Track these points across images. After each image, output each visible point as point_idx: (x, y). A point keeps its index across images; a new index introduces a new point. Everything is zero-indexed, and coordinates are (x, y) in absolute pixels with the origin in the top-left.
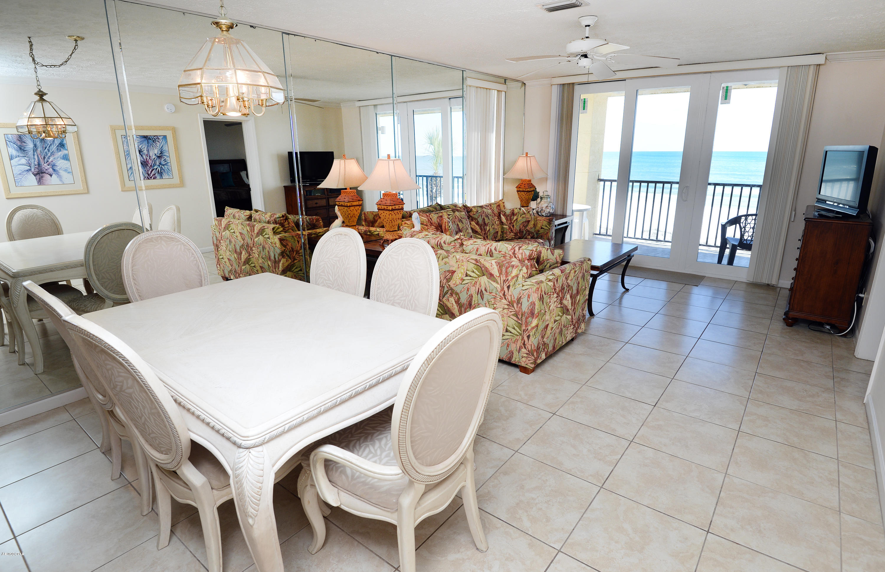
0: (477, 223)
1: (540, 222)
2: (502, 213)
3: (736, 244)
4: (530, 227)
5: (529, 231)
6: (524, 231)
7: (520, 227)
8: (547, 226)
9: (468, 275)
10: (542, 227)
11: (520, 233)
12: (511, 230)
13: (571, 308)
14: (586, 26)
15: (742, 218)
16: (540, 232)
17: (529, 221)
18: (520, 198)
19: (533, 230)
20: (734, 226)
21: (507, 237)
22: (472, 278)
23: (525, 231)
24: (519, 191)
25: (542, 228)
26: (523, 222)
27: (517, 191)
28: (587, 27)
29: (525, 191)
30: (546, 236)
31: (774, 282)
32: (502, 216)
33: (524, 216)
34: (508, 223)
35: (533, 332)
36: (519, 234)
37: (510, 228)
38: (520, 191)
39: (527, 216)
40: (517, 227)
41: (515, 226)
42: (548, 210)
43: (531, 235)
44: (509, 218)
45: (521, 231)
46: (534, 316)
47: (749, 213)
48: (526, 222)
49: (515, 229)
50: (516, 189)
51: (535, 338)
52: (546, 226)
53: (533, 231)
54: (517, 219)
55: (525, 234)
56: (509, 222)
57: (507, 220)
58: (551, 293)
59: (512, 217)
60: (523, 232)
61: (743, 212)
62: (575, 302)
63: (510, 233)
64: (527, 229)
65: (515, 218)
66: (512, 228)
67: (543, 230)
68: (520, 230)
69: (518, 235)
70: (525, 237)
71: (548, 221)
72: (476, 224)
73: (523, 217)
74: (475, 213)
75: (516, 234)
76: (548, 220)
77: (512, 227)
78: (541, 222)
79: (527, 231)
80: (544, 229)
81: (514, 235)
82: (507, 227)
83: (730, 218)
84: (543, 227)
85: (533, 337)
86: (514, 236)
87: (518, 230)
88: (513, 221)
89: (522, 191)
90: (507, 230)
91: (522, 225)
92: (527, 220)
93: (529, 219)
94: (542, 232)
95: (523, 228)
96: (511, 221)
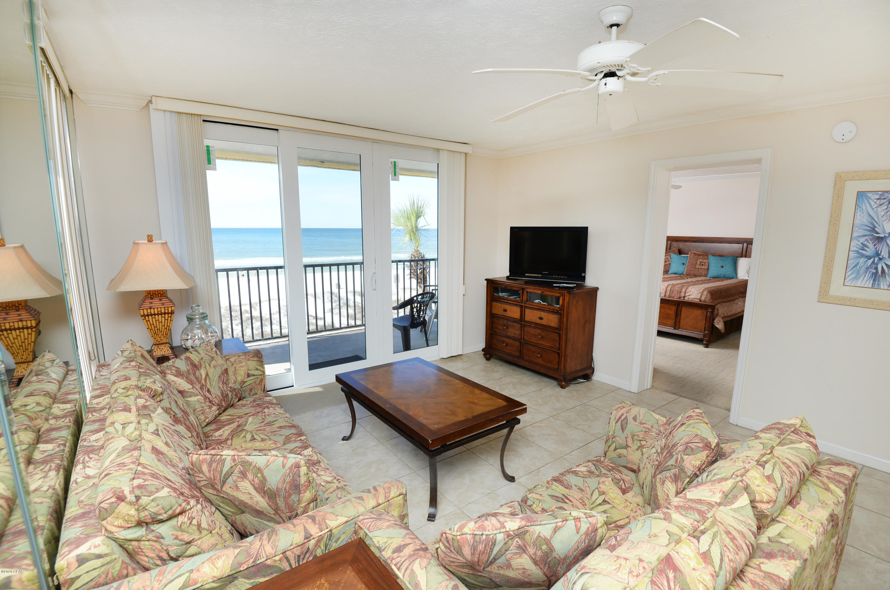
0: (176, 420)
1: (241, 365)
4: (232, 381)
5: (235, 389)
6: (229, 392)
7: (219, 387)
8: (259, 368)
11: (224, 400)
12: (210, 402)
14: (612, 26)
16: (246, 384)
17: (226, 371)
18: (152, 328)
19: (237, 386)
21: (207, 420)
23: (230, 391)
24: (148, 315)
25: (249, 375)
26: (219, 377)
27: (144, 316)
28: (615, 28)
30: (259, 386)
32: (170, 377)
33: (213, 363)
34: (197, 388)
36: (223, 404)
37: (206, 397)
38: (151, 315)
39: (219, 363)
40: (216, 392)
41: (212, 390)
43: (238, 395)
45: (225, 396)
48: (223, 374)
49: (214, 396)
52: (257, 369)
54: (207, 375)
55: (232, 399)
56: (198, 386)
57: (191, 382)
59: (197, 373)
60: (227, 395)
63: (210, 408)
64: (231, 387)
65: (203, 372)
66: (210, 396)
67: (252, 378)
69: (222, 406)
70: (232, 403)
71: (256, 359)
73: (215, 367)
75: (220, 406)
76: (253, 357)
77: (208, 394)
78: (243, 364)
79: (233, 390)
80: (254, 375)
81: (218, 410)
82: (199, 397)
84: (250, 372)
86: (218, 412)
87: (220, 395)
88: (203, 382)
89: (158, 314)
90: (203, 405)
91: (221, 383)
92: (223, 369)
93: (225, 367)
94: (251, 382)
95: (225, 389)
96: (200, 383)
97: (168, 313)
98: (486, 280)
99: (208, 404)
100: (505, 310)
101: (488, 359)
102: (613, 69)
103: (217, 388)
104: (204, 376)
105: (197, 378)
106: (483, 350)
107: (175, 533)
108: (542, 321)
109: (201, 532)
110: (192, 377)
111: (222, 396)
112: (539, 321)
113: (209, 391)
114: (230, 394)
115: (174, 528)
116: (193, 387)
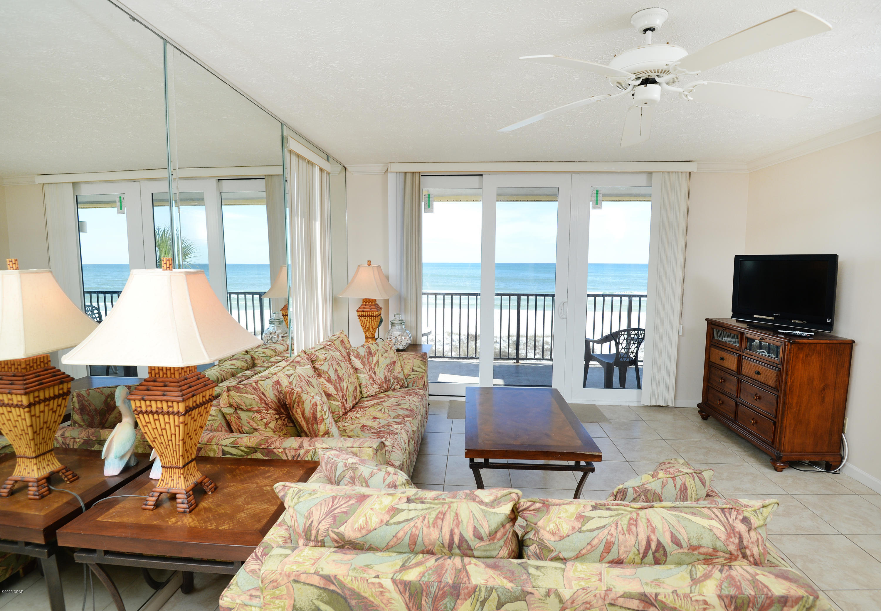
0: (329, 380)
1: (409, 361)
2: (352, 353)
3: (611, 362)
4: (398, 371)
5: (397, 378)
6: (391, 378)
7: (385, 373)
8: (422, 366)
10: (413, 369)
11: (386, 383)
12: (374, 381)
15: (617, 334)
16: (410, 377)
17: (394, 363)
18: (363, 325)
19: (401, 376)
20: (609, 343)
21: (368, 393)
23: (393, 378)
24: (362, 316)
25: (413, 371)
26: (387, 365)
27: (359, 316)
28: (649, 32)
29: (372, 316)
30: (420, 381)
31: (670, 403)
32: (352, 358)
33: (386, 354)
34: (367, 369)
36: (384, 385)
37: (371, 377)
38: (364, 316)
39: (390, 355)
40: (381, 375)
41: (377, 373)
42: (406, 341)
43: (399, 383)
45: (387, 380)
48: (390, 364)
49: (378, 377)
50: (357, 314)
52: (420, 367)
53: (403, 377)
54: (378, 362)
55: (393, 384)
56: (368, 368)
57: (363, 364)
59: (371, 359)
60: (389, 380)
63: (372, 385)
64: (394, 375)
65: (375, 359)
66: (374, 377)
67: (415, 373)
68: (385, 378)
69: (383, 387)
70: (393, 387)
71: (421, 359)
72: (327, 381)
73: (386, 357)
74: (322, 362)
75: (380, 386)
76: (420, 357)
77: (373, 375)
78: (411, 361)
79: (396, 378)
80: (417, 371)
81: (379, 388)
82: (367, 375)
84: (415, 368)
86: (378, 390)
87: (383, 378)
88: (373, 366)
89: (368, 316)
90: (368, 382)
91: (387, 370)
92: (392, 361)
93: (395, 360)
94: (414, 376)
95: (389, 375)
96: (370, 366)
97: (374, 316)
98: (706, 320)
99: (371, 382)
100: (722, 359)
101: (705, 418)
102: (653, 75)
103: (382, 373)
104: (374, 362)
105: (368, 362)
106: (699, 405)
107: (249, 420)
108: (759, 376)
109: (266, 428)
110: (366, 361)
111: (385, 379)
112: (756, 376)
113: (375, 373)
114: (392, 380)
115: (249, 417)
116: (364, 367)
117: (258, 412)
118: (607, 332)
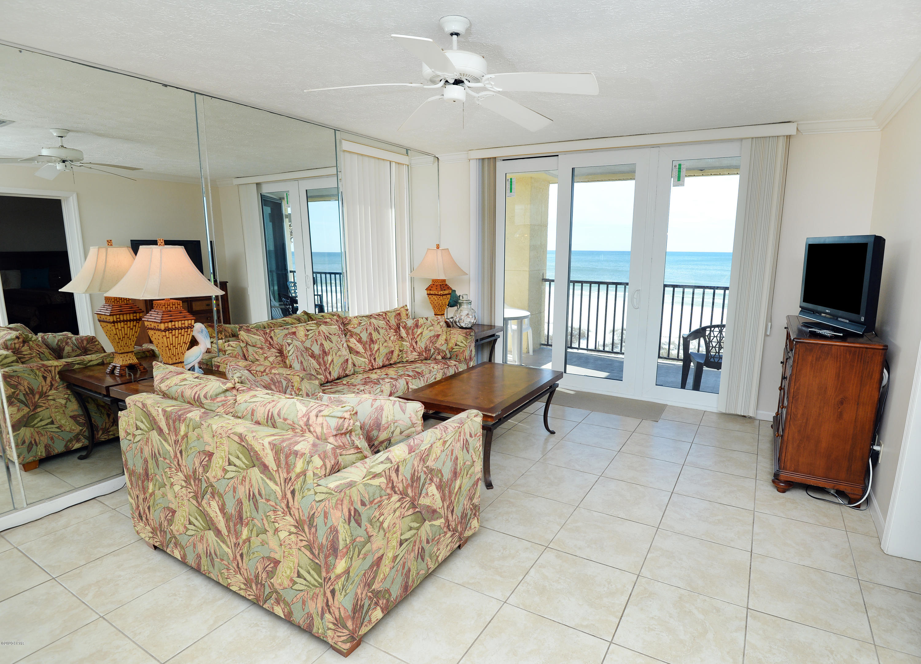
0: (360, 341)
2: (401, 324)
3: (702, 362)
4: (440, 343)
5: (439, 349)
6: (432, 349)
7: (426, 343)
8: (464, 341)
9: (231, 463)
10: (456, 343)
11: (426, 352)
12: (414, 348)
13: (443, 506)
14: (452, 34)
15: (707, 329)
16: (454, 350)
17: (438, 336)
18: (432, 303)
19: (444, 348)
20: (698, 340)
21: (407, 359)
22: (237, 469)
23: (434, 349)
25: (456, 345)
26: (430, 337)
27: (428, 294)
28: (455, 36)
29: (437, 295)
30: (462, 355)
31: (751, 414)
32: (401, 328)
33: (432, 328)
34: (410, 338)
35: (340, 584)
36: (424, 354)
37: (412, 345)
38: (431, 295)
39: (436, 329)
40: (422, 345)
41: (419, 343)
42: (469, 320)
43: (441, 354)
44: (410, 331)
45: (427, 350)
46: (339, 555)
47: (713, 324)
48: (434, 336)
49: (418, 346)
50: (426, 292)
51: (345, 596)
52: (462, 342)
53: (445, 349)
54: (422, 333)
55: (433, 354)
57: (408, 334)
58: (381, 497)
59: (416, 330)
60: (430, 350)
61: (706, 323)
62: (450, 492)
63: (412, 352)
65: (419, 331)
66: (415, 346)
67: (458, 347)
68: (426, 348)
69: (423, 355)
70: (433, 357)
71: (464, 335)
72: (357, 341)
73: (431, 330)
74: (356, 326)
75: (420, 354)
76: (464, 333)
77: (414, 344)
79: (436, 349)
80: (459, 346)
81: (418, 355)
82: (408, 344)
83: (692, 330)
84: (458, 343)
85: (341, 594)
86: (417, 357)
87: (424, 348)
88: (416, 336)
89: (434, 295)
90: (408, 349)
91: (429, 341)
92: (436, 334)
93: (439, 333)
94: (457, 350)
95: (430, 345)
96: (413, 336)
97: (439, 295)
99: (411, 349)
103: (424, 343)
104: (418, 333)
113: (416, 342)
114: (432, 351)
116: (408, 336)
117: (262, 348)
118: (696, 326)
